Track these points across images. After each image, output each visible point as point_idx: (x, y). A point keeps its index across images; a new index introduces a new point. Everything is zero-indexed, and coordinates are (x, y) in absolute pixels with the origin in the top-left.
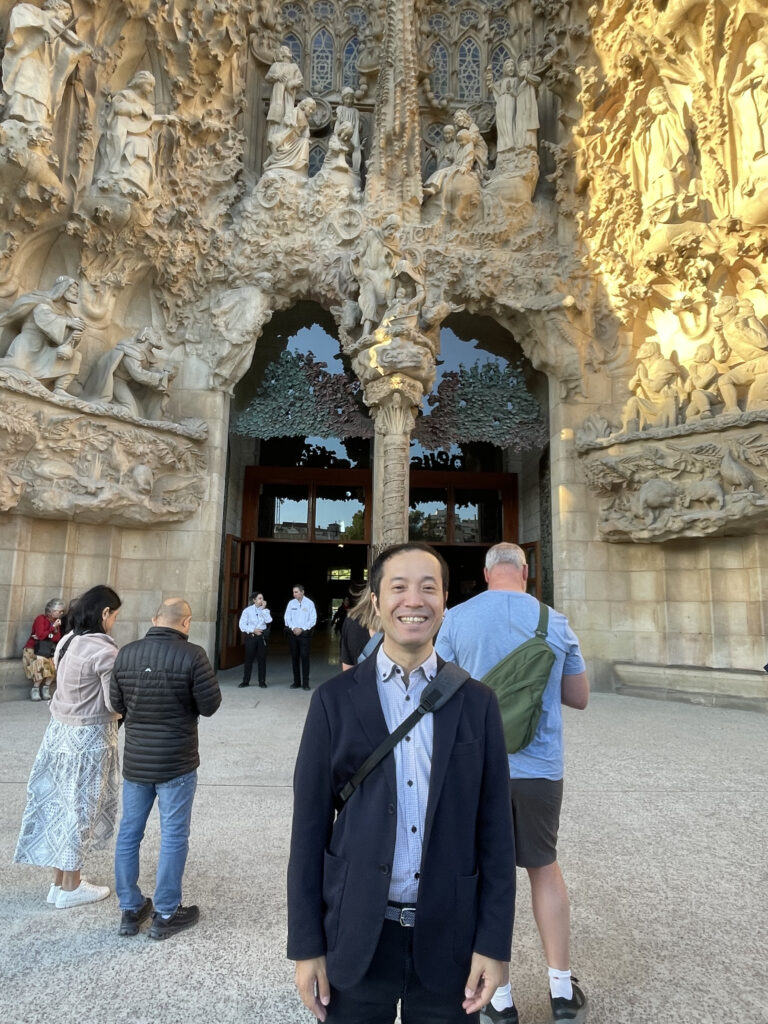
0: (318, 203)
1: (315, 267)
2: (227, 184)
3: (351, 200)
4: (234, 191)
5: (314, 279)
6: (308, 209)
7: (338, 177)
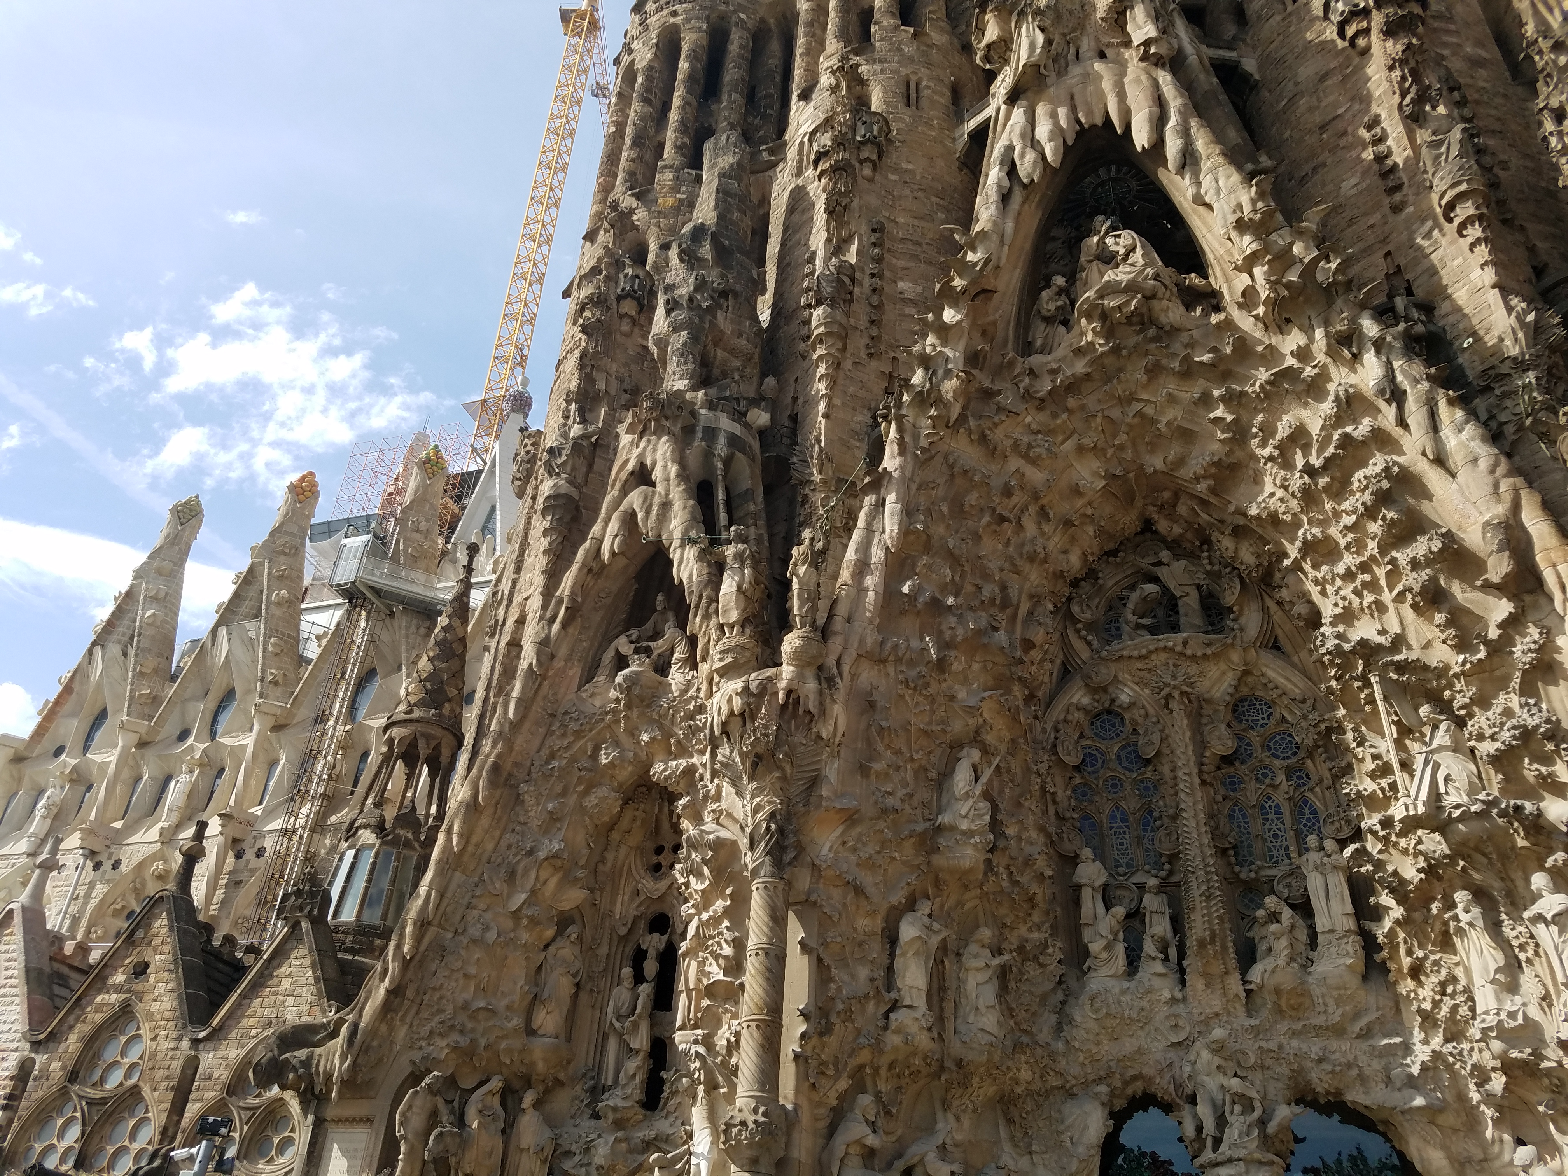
0: (1142, 1009)
1: (1148, 1071)
2: (1054, 990)
3: (1173, 1001)
4: (1060, 996)
5: (1149, 1080)
6: (1134, 1015)
7: (1157, 982)
